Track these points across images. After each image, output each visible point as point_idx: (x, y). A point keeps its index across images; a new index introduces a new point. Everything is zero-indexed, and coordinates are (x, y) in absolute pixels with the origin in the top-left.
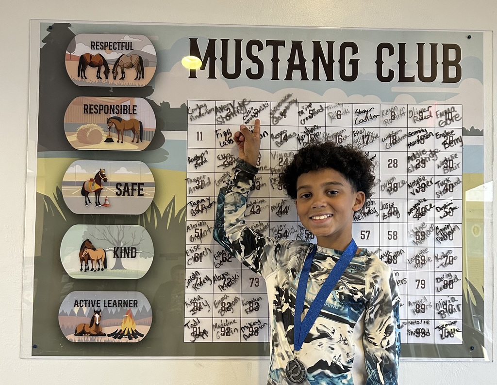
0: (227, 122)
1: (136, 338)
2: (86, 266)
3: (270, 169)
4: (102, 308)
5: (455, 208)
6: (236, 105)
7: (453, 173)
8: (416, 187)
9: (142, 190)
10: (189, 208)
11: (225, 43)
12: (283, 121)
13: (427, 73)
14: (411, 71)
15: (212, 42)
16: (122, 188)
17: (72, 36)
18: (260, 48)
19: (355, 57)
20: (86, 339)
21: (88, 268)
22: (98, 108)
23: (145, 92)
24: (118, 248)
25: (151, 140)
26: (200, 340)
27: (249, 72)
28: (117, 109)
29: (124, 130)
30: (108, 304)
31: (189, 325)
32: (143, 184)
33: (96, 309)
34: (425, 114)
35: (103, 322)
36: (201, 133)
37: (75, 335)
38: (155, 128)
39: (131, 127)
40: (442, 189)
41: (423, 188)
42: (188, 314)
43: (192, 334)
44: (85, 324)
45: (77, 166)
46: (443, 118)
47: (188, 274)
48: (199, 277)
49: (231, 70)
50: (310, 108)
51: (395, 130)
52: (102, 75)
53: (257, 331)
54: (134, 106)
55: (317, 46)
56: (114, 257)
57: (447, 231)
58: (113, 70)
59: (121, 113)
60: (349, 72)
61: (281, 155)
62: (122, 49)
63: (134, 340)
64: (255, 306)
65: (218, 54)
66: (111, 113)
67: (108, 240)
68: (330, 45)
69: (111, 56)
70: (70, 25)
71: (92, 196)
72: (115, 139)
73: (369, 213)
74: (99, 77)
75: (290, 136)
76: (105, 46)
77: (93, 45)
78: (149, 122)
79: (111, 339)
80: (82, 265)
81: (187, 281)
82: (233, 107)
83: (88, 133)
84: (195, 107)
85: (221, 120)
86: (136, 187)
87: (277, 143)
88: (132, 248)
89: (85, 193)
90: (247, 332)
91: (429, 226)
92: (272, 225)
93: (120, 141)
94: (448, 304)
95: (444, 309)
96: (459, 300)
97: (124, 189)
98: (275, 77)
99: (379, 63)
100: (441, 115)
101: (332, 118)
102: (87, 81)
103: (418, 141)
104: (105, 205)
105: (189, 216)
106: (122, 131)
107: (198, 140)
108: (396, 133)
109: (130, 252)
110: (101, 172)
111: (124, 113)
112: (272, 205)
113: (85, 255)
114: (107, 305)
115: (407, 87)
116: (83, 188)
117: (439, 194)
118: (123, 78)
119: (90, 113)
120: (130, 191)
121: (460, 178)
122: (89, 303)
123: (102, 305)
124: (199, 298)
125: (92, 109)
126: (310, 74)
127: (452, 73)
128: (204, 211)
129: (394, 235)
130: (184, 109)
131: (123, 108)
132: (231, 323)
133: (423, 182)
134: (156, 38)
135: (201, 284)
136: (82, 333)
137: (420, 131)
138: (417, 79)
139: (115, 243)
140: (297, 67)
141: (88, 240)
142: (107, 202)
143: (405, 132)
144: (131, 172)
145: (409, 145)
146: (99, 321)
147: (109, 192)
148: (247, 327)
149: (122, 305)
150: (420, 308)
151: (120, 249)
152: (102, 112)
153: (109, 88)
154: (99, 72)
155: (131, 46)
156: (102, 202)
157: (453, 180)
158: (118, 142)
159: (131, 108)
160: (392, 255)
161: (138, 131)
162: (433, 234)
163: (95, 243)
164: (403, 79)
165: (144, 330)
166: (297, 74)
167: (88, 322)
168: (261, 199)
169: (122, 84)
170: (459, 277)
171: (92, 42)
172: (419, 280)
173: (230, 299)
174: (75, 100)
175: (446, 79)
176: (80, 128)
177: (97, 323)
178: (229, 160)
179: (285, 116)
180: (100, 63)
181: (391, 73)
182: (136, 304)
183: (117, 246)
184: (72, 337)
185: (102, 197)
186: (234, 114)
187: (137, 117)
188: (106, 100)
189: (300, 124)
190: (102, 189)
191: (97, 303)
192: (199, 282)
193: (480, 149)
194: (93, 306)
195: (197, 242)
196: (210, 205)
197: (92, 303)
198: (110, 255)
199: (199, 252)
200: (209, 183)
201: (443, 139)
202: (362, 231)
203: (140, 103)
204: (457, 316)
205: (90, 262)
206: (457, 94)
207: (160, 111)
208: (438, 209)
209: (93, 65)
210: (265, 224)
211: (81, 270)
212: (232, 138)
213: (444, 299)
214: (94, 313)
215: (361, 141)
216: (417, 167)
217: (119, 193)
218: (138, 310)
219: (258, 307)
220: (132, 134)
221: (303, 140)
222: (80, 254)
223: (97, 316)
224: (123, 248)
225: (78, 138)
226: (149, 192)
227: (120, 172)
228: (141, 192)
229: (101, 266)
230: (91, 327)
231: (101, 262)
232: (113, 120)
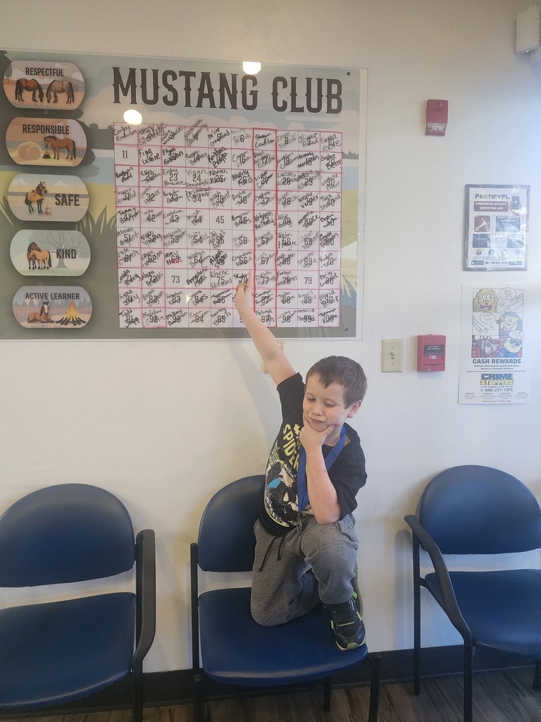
0: (148, 143)
1: (80, 324)
2: (33, 265)
3: (186, 184)
4: (50, 300)
5: (335, 219)
6: (155, 128)
7: (335, 189)
8: (305, 201)
9: (78, 200)
10: (119, 216)
11: (144, 72)
12: (195, 143)
13: (314, 105)
14: (302, 102)
15: (132, 72)
16: (60, 199)
17: (9, 62)
18: (175, 78)
19: (254, 89)
21: (36, 267)
22: (35, 128)
23: (75, 114)
25: (83, 157)
26: (132, 326)
27: (165, 99)
28: (53, 130)
29: (59, 148)
30: (55, 296)
31: (123, 313)
32: (78, 195)
33: (45, 301)
34: (313, 140)
35: (51, 311)
36: (126, 152)
37: (28, 322)
38: (86, 146)
39: (65, 145)
40: (325, 202)
41: (311, 202)
42: (122, 305)
43: (126, 321)
44: (36, 313)
45: (20, 179)
46: (327, 144)
47: (121, 272)
48: (129, 274)
49: (150, 97)
50: (218, 133)
51: (288, 153)
52: (38, 98)
53: (179, 319)
54: (67, 127)
55: (223, 77)
56: (57, 257)
57: (329, 238)
58: (47, 94)
59: (56, 133)
60: (250, 102)
61: (194, 172)
62: (54, 75)
63: (78, 326)
64: (177, 299)
65: (138, 81)
67: (51, 244)
68: (234, 77)
69: (44, 81)
70: (6, 52)
71: (35, 205)
72: (52, 156)
73: (268, 222)
74: (34, 100)
75: (202, 156)
76: (38, 72)
77: (28, 71)
78: (81, 142)
79: (59, 325)
80: (30, 264)
81: (119, 278)
82: (153, 130)
83: (28, 150)
84: (120, 129)
85: (142, 140)
86: (73, 198)
87: (191, 161)
88: (72, 250)
89: (28, 202)
90: (171, 319)
91: (315, 233)
92: (189, 232)
93: (57, 157)
94: (329, 296)
95: (327, 300)
96: (337, 293)
97: (63, 200)
98: (188, 104)
99: (275, 94)
100: (325, 141)
101: (237, 141)
103: (307, 162)
104: (47, 213)
105: (119, 224)
106: (57, 148)
107: (124, 158)
108: (289, 156)
109: (71, 253)
110: (41, 184)
111: (58, 133)
112: (188, 215)
113: (32, 256)
114: (53, 297)
115: (297, 116)
116: (27, 198)
117: (323, 207)
118: (56, 101)
119: (29, 132)
120: (68, 201)
121: (340, 194)
122: (38, 296)
123: (49, 297)
124: (131, 292)
125: (30, 129)
126: (217, 103)
127: (334, 105)
128: (131, 219)
129: (288, 241)
130: (111, 130)
131: (57, 128)
132: (157, 312)
133: (310, 197)
134: (84, 67)
135: (131, 280)
136: (34, 320)
137: (308, 154)
138: (306, 109)
139: (57, 246)
140: (206, 96)
141: (34, 243)
142: (48, 211)
143: (296, 154)
144: (67, 185)
145: (300, 166)
146: (48, 310)
147: (49, 202)
148: (171, 316)
149: (67, 297)
150: (308, 300)
151: (61, 251)
152: (39, 131)
153: (43, 110)
154: (34, 95)
155: (62, 73)
156: (44, 210)
157: (334, 196)
158: (55, 158)
159: (65, 129)
160: (286, 257)
161: (71, 148)
162: (318, 239)
163: (40, 246)
164: (294, 109)
165: (86, 318)
166: (206, 102)
167: (38, 311)
168: (179, 210)
169: (55, 107)
170: (338, 274)
171: (27, 68)
172: (307, 278)
173: (156, 293)
174: (14, 120)
175: (330, 110)
176: (21, 146)
177: (46, 312)
178: (151, 176)
179: (197, 139)
180: (35, 87)
182: (78, 297)
183: (59, 248)
184: (25, 324)
185: (44, 206)
186: (153, 135)
187: (71, 136)
188: (42, 121)
189: (210, 146)
190: (43, 199)
191: (45, 296)
192: (129, 279)
193: (356, 170)
194: (42, 298)
195: (126, 245)
196: (136, 214)
197: (41, 296)
198: (54, 256)
199: (128, 253)
200: (135, 194)
201: (326, 162)
202: (262, 238)
203: (72, 123)
204: (336, 305)
205: (36, 261)
206: (338, 123)
207: (89, 131)
208: (322, 220)
209: (28, 89)
210: (183, 230)
211: (30, 268)
212: (153, 157)
213: (326, 292)
214: (43, 304)
215: (261, 162)
216: (306, 185)
217: (58, 203)
218: (80, 301)
219: (179, 299)
220: (66, 151)
221: (212, 159)
222: (28, 256)
223: (46, 306)
224: (64, 250)
225: (20, 154)
226: (84, 203)
227: (58, 185)
228: (77, 203)
229: (47, 265)
230: (41, 315)
231: (46, 262)
232: (49, 139)
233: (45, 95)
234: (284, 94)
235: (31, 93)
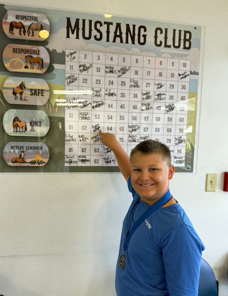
1: (42, 164)
2: (16, 129)
4: (25, 150)
5: (185, 107)
8: (169, 97)
9: (43, 93)
11: (84, 21)
12: (111, 63)
13: (177, 44)
14: (170, 42)
15: (78, 20)
16: (33, 92)
17: (6, 11)
18: (101, 25)
19: (145, 33)
20: (17, 165)
21: (17, 131)
22: (20, 50)
23: (44, 43)
24: (32, 121)
25: (47, 68)
27: (95, 37)
28: (30, 52)
29: (34, 62)
30: (28, 148)
32: (43, 90)
33: (22, 150)
34: (175, 63)
35: (26, 157)
36: (72, 66)
37: (12, 163)
38: (49, 62)
39: (37, 61)
40: (180, 98)
41: (172, 98)
42: (66, 153)
43: (69, 162)
44: (17, 158)
45: (10, 80)
49: (87, 35)
50: (124, 57)
51: (162, 70)
52: (22, 33)
54: (39, 50)
55: (128, 26)
56: (30, 126)
58: (28, 31)
59: (32, 54)
60: (142, 40)
61: (110, 79)
62: (32, 20)
63: (41, 165)
64: (97, 150)
65: (81, 26)
66: (27, 53)
67: (27, 117)
68: (134, 26)
69: (27, 23)
70: (4, 5)
71: (18, 95)
72: (29, 67)
73: (148, 108)
74: (20, 34)
76: (23, 18)
77: (17, 17)
78: (47, 59)
79: (30, 165)
80: (14, 129)
83: (15, 63)
85: (82, 60)
86: (40, 92)
89: (14, 93)
90: (93, 162)
92: (105, 113)
93: (32, 68)
94: (180, 150)
95: (178, 152)
96: (184, 148)
97: (34, 92)
98: (108, 40)
99: (156, 37)
100: (182, 64)
101: (134, 62)
102: (14, 36)
103: (172, 76)
104: (25, 100)
106: (33, 63)
107: (71, 69)
109: (38, 123)
110: (22, 83)
111: (34, 54)
113: (16, 124)
114: (27, 148)
115: (167, 50)
116: (14, 91)
117: (179, 101)
118: (33, 35)
119: (16, 53)
120: (37, 93)
121: (188, 94)
122: (18, 148)
123: (25, 148)
124: (72, 146)
125: (17, 51)
127: (187, 45)
129: (159, 119)
130: (64, 53)
131: (33, 51)
133: (172, 95)
134: (50, 16)
135: (72, 139)
138: (172, 46)
139: (30, 119)
140: (118, 36)
141: (17, 117)
142: (26, 99)
143: (166, 71)
144: (37, 84)
147: (27, 93)
149: (35, 149)
151: (33, 122)
152: (23, 52)
153: (25, 40)
154: (20, 31)
155: (37, 19)
156: (23, 98)
157: (185, 94)
158: (31, 68)
159: (37, 52)
161: (41, 63)
163: (20, 118)
164: (166, 46)
165: (46, 160)
166: (118, 39)
167: (18, 156)
168: (101, 100)
169: (32, 39)
171: (16, 15)
172: (168, 139)
174: (8, 45)
175: (185, 48)
176: (11, 60)
177: (23, 157)
180: (21, 27)
181: (161, 42)
182: (42, 148)
183: (31, 120)
184: (10, 164)
185: (23, 96)
187: (41, 56)
188: (25, 47)
190: (23, 92)
191: (23, 148)
193: (196, 81)
194: (20, 149)
197: (20, 148)
198: (28, 125)
202: (145, 117)
203: (42, 49)
204: (183, 155)
205: (18, 128)
206: (189, 55)
207: (52, 54)
209: (17, 27)
211: (14, 131)
214: (21, 152)
217: (32, 94)
218: (43, 151)
220: (38, 65)
222: (13, 124)
223: (22, 154)
224: (35, 122)
225: (10, 65)
226: (47, 95)
227: (32, 84)
228: (43, 94)
229: (24, 130)
230: (20, 158)
231: (24, 128)
232: (28, 57)
233: (27, 31)
234: (161, 37)
235: (19, 30)
